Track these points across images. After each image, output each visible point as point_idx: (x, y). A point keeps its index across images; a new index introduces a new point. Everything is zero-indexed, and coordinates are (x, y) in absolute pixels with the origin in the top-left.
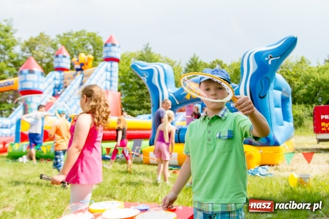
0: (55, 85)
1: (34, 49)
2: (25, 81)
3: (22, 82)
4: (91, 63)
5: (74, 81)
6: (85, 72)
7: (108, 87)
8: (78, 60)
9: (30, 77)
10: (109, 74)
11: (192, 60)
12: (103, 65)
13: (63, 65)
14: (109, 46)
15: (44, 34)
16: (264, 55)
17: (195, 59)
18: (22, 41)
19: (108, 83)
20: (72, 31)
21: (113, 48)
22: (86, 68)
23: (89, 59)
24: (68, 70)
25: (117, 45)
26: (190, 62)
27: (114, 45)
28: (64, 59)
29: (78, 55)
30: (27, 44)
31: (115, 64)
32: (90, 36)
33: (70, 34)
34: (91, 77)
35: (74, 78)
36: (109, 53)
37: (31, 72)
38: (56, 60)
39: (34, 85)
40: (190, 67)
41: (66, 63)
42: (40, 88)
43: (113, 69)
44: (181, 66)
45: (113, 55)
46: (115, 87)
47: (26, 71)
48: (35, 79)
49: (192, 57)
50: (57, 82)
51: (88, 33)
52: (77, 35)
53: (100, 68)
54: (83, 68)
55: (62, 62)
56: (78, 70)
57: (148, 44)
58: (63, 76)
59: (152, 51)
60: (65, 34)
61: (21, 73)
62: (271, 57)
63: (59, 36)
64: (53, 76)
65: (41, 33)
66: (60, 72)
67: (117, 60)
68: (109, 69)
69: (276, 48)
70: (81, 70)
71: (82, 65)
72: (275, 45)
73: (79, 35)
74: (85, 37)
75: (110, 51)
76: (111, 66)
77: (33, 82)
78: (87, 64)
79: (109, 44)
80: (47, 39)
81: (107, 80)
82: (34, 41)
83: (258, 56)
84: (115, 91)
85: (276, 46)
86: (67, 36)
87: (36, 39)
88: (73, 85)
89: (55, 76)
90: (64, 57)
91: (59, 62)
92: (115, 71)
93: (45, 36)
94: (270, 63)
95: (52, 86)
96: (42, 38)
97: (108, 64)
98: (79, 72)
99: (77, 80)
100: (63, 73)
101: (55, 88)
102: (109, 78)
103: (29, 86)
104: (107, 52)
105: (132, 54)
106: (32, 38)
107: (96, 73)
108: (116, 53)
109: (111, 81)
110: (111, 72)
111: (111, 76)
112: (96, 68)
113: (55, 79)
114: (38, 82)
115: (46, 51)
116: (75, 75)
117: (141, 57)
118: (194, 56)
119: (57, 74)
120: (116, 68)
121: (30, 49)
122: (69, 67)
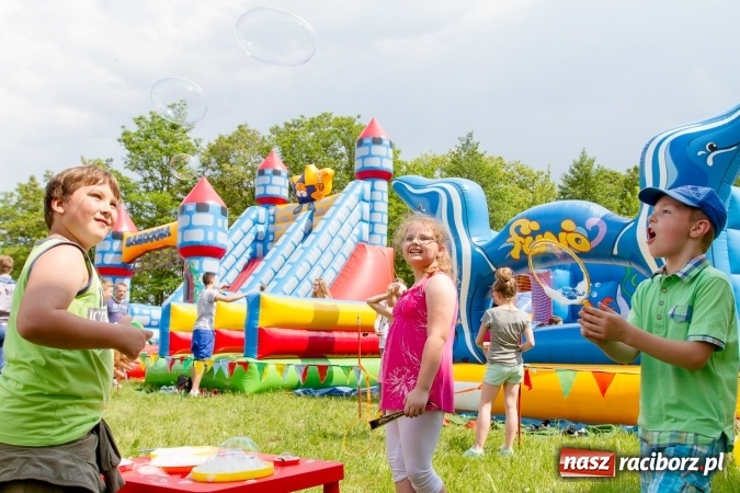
0: (257, 236)
1: (227, 161)
2: (190, 227)
3: (184, 229)
4: (329, 186)
5: (295, 224)
6: (317, 204)
7: (366, 237)
8: (303, 181)
9: (199, 218)
10: (367, 207)
11: (577, 167)
12: (353, 187)
13: (273, 191)
14: (367, 145)
15: (246, 129)
16: (694, 143)
17: (585, 163)
18: (204, 146)
19: (366, 227)
20: (302, 116)
21: (376, 149)
22: (320, 197)
23: (326, 175)
24: (283, 201)
25: (386, 142)
26: (573, 172)
27: (377, 141)
28: (276, 180)
29: (302, 170)
30: (213, 151)
31: (382, 185)
32: (340, 126)
33: (297, 124)
34: (327, 215)
35: (294, 219)
36: (366, 160)
37: (202, 208)
38: (260, 180)
39: (206, 235)
40: (573, 184)
41: (279, 187)
42: (221, 240)
43: (378, 196)
44: (552, 180)
45: (375, 163)
46: (382, 235)
47: (191, 207)
48: (209, 225)
49: (578, 160)
50: (261, 228)
51: (337, 119)
52: (313, 124)
53: (347, 194)
54: (313, 195)
55: (271, 184)
56: (302, 201)
57: (470, 135)
58: (274, 215)
59: (480, 150)
60: (286, 124)
61: (183, 210)
62: (712, 149)
63: (275, 130)
64: (253, 216)
65: (240, 127)
66: (267, 208)
67: (385, 175)
68: (367, 197)
69: (724, 126)
70: (308, 200)
71: (311, 189)
72: (722, 117)
73: (318, 126)
74: (331, 128)
75: (370, 155)
76: (372, 189)
77: (204, 227)
78: (322, 188)
79: (368, 141)
80: (253, 137)
81: (362, 220)
82: (225, 145)
83: (679, 148)
84: (381, 244)
85: (727, 121)
86: (292, 129)
87: (231, 140)
88: (290, 234)
89: (258, 215)
90: (276, 173)
91: (265, 186)
92: (382, 201)
93: (249, 131)
94: (710, 162)
95: (250, 237)
96: (242, 136)
97: (366, 185)
98: (305, 206)
99: (300, 222)
100: (272, 210)
101: (256, 240)
102: (367, 217)
103: (197, 237)
104: (363, 158)
105: (435, 160)
106: (221, 137)
107: (338, 206)
108: (382, 159)
109: (372, 223)
110: (372, 201)
111: (372, 211)
112: (341, 196)
113: (256, 222)
114: (215, 228)
115: (249, 164)
116: (296, 212)
117: (454, 166)
118: (583, 158)
119: (260, 212)
120: (382, 192)
121: (219, 161)
122: (285, 194)
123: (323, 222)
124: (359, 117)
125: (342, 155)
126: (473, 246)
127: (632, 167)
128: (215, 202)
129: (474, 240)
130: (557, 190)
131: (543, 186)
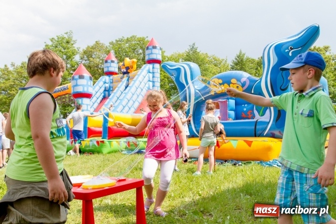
0: (105, 88)
1: (91, 57)
2: (77, 85)
3: (74, 86)
4: (135, 66)
5: (121, 83)
6: (130, 75)
7: (151, 87)
8: (124, 65)
9: (80, 82)
10: (151, 75)
11: (238, 57)
12: (145, 67)
13: (111, 69)
14: (150, 49)
16: (284, 47)
17: (241, 55)
18: (81, 50)
19: (151, 84)
20: (123, 37)
21: (154, 51)
22: (131, 71)
23: (133, 62)
24: (116, 74)
25: (158, 48)
26: (236, 59)
27: (155, 47)
28: (112, 64)
29: (123, 60)
30: (85, 52)
31: (157, 66)
32: (139, 41)
33: (121, 40)
34: (135, 79)
35: (121, 81)
36: (150, 55)
37: (81, 77)
38: (106, 65)
39: (84, 89)
40: (236, 64)
41: (114, 67)
42: (90, 90)
43: (155, 70)
44: (228, 62)
45: (154, 57)
46: (158, 87)
47: (77, 77)
48: (85, 84)
49: (238, 54)
50: (107, 85)
52: (128, 40)
53: (143, 70)
54: (128, 71)
55: (110, 66)
56: (124, 73)
57: (194, 44)
58: (112, 80)
59: (198, 51)
60: (116, 41)
61: (73, 78)
62: (291, 49)
63: (111, 43)
64: (104, 80)
65: (96, 42)
66: (109, 77)
67: (158, 62)
68: (151, 71)
69: (296, 39)
70: (127, 73)
71: (127, 68)
72: (295, 36)
73: (130, 41)
74: (136, 42)
75: (152, 53)
76: (153, 68)
77: (83, 85)
78: (132, 67)
79: (151, 47)
80: (102, 46)
81: (149, 81)
82: (90, 50)
83: (278, 48)
85: (297, 37)
86: (119, 42)
87: (92, 48)
88: (119, 87)
89: (105, 80)
90: (113, 62)
91: (108, 67)
92: (157, 72)
93: (100, 44)
94: (290, 54)
95: (103, 89)
96: (97, 46)
97: (150, 66)
98: (126, 75)
99: (123, 82)
100: (112, 77)
101: (105, 90)
102: (151, 79)
103: (80, 89)
104: (149, 54)
105: (179, 55)
106: (88, 47)
107: (139, 75)
108: (157, 55)
109: (153, 82)
110: (153, 73)
111: (153, 77)
112: (140, 71)
113: (105, 83)
114: (87, 85)
115: (101, 58)
116: (122, 78)
117: (187, 57)
118: (240, 53)
119: (107, 78)
120: (158, 69)
121: (88, 57)
122: (116, 70)
123: (133, 82)
124: (147, 37)
125: (141, 54)
126: (195, 89)
127: (260, 57)
128: (87, 74)
129: (196, 87)
130: (230, 67)
131: (224, 65)
